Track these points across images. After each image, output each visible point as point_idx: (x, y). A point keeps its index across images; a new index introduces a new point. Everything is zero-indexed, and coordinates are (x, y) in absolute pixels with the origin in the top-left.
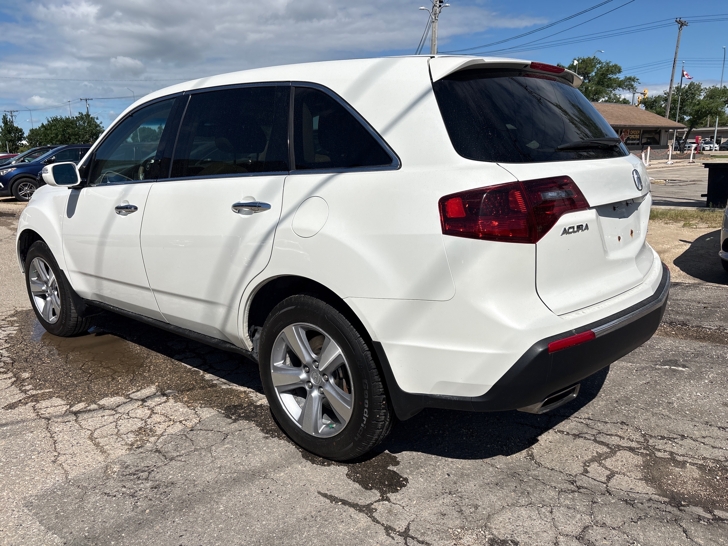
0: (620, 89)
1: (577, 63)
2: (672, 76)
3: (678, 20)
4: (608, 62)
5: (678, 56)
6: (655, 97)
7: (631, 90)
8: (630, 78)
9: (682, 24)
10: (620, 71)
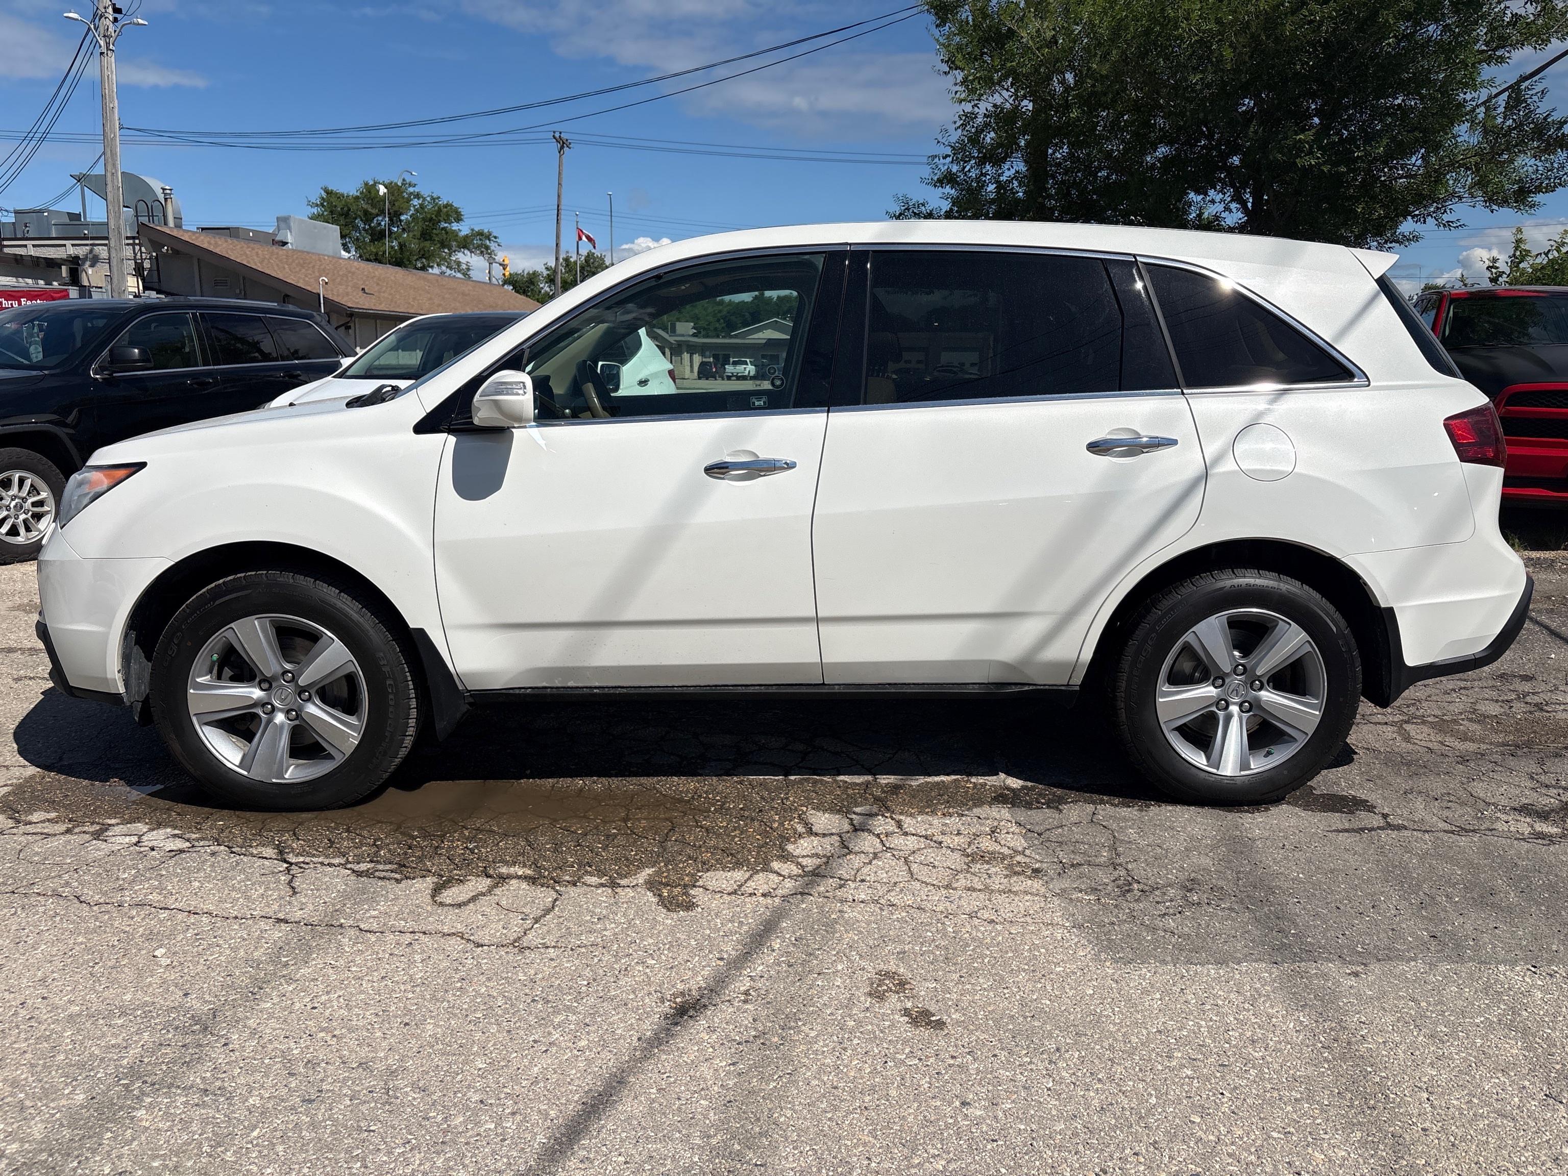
0: (466, 252)
1: (386, 191)
2: (558, 237)
3: (557, 135)
4: (435, 196)
5: (563, 202)
6: (528, 274)
7: (487, 256)
8: (481, 234)
9: (563, 144)
10: (459, 219)
